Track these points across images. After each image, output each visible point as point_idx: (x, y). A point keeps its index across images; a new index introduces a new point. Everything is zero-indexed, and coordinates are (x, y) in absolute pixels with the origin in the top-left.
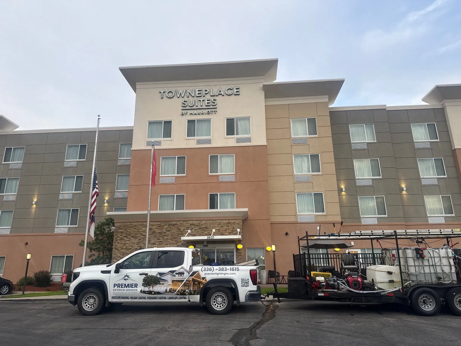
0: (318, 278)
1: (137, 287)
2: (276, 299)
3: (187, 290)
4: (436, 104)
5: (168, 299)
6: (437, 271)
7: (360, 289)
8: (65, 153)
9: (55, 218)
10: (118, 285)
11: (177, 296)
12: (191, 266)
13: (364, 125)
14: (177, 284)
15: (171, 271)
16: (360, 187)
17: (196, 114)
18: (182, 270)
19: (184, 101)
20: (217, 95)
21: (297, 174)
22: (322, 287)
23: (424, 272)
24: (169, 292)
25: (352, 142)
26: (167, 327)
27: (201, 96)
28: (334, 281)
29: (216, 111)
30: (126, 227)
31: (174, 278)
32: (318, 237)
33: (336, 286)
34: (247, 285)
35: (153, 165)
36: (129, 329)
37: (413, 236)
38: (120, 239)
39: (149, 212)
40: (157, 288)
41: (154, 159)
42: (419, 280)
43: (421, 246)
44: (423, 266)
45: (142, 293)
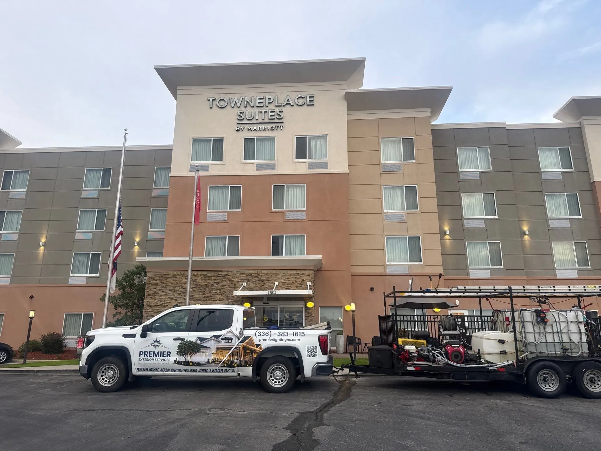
0: (407, 347)
1: (170, 356)
2: (353, 373)
3: (236, 361)
4: (570, 122)
5: (211, 372)
6: (562, 340)
7: (462, 361)
8: (82, 179)
9: (69, 265)
10: (146, 354)
11: (222, 368)
12: (241, 329)
13: (477, 148)
14: (223, 353)
15: (215, 336)
16: (469, 229)
17: (256, 130)
18: (229, 335)
19: (241, 113)
20: (284, 105)
21: (387, 211)
22: (412, 358)
23: (546, 340)
24: (212, 363)
25: (460, 170)
26: (206, 408)
27: (263, 107)
28: (429, 351)
29: (283, 127)
30: (162, 278)
31: (219, 344)
32: (410, 294)
33: (431, 359)
34: (315, 355)
35: (196, 196)
36: (157, 410)
37: (533, 294)
38: (153, 293)
39: (191, 258)
40: (197, 358)
41: (199, 188)
42: (539, 351)
43: (545, 307)
44: (545, 333)
45: (177, 364)
